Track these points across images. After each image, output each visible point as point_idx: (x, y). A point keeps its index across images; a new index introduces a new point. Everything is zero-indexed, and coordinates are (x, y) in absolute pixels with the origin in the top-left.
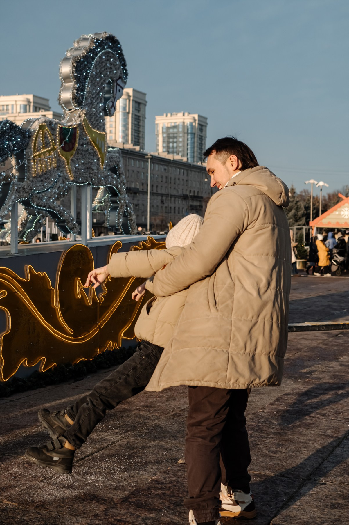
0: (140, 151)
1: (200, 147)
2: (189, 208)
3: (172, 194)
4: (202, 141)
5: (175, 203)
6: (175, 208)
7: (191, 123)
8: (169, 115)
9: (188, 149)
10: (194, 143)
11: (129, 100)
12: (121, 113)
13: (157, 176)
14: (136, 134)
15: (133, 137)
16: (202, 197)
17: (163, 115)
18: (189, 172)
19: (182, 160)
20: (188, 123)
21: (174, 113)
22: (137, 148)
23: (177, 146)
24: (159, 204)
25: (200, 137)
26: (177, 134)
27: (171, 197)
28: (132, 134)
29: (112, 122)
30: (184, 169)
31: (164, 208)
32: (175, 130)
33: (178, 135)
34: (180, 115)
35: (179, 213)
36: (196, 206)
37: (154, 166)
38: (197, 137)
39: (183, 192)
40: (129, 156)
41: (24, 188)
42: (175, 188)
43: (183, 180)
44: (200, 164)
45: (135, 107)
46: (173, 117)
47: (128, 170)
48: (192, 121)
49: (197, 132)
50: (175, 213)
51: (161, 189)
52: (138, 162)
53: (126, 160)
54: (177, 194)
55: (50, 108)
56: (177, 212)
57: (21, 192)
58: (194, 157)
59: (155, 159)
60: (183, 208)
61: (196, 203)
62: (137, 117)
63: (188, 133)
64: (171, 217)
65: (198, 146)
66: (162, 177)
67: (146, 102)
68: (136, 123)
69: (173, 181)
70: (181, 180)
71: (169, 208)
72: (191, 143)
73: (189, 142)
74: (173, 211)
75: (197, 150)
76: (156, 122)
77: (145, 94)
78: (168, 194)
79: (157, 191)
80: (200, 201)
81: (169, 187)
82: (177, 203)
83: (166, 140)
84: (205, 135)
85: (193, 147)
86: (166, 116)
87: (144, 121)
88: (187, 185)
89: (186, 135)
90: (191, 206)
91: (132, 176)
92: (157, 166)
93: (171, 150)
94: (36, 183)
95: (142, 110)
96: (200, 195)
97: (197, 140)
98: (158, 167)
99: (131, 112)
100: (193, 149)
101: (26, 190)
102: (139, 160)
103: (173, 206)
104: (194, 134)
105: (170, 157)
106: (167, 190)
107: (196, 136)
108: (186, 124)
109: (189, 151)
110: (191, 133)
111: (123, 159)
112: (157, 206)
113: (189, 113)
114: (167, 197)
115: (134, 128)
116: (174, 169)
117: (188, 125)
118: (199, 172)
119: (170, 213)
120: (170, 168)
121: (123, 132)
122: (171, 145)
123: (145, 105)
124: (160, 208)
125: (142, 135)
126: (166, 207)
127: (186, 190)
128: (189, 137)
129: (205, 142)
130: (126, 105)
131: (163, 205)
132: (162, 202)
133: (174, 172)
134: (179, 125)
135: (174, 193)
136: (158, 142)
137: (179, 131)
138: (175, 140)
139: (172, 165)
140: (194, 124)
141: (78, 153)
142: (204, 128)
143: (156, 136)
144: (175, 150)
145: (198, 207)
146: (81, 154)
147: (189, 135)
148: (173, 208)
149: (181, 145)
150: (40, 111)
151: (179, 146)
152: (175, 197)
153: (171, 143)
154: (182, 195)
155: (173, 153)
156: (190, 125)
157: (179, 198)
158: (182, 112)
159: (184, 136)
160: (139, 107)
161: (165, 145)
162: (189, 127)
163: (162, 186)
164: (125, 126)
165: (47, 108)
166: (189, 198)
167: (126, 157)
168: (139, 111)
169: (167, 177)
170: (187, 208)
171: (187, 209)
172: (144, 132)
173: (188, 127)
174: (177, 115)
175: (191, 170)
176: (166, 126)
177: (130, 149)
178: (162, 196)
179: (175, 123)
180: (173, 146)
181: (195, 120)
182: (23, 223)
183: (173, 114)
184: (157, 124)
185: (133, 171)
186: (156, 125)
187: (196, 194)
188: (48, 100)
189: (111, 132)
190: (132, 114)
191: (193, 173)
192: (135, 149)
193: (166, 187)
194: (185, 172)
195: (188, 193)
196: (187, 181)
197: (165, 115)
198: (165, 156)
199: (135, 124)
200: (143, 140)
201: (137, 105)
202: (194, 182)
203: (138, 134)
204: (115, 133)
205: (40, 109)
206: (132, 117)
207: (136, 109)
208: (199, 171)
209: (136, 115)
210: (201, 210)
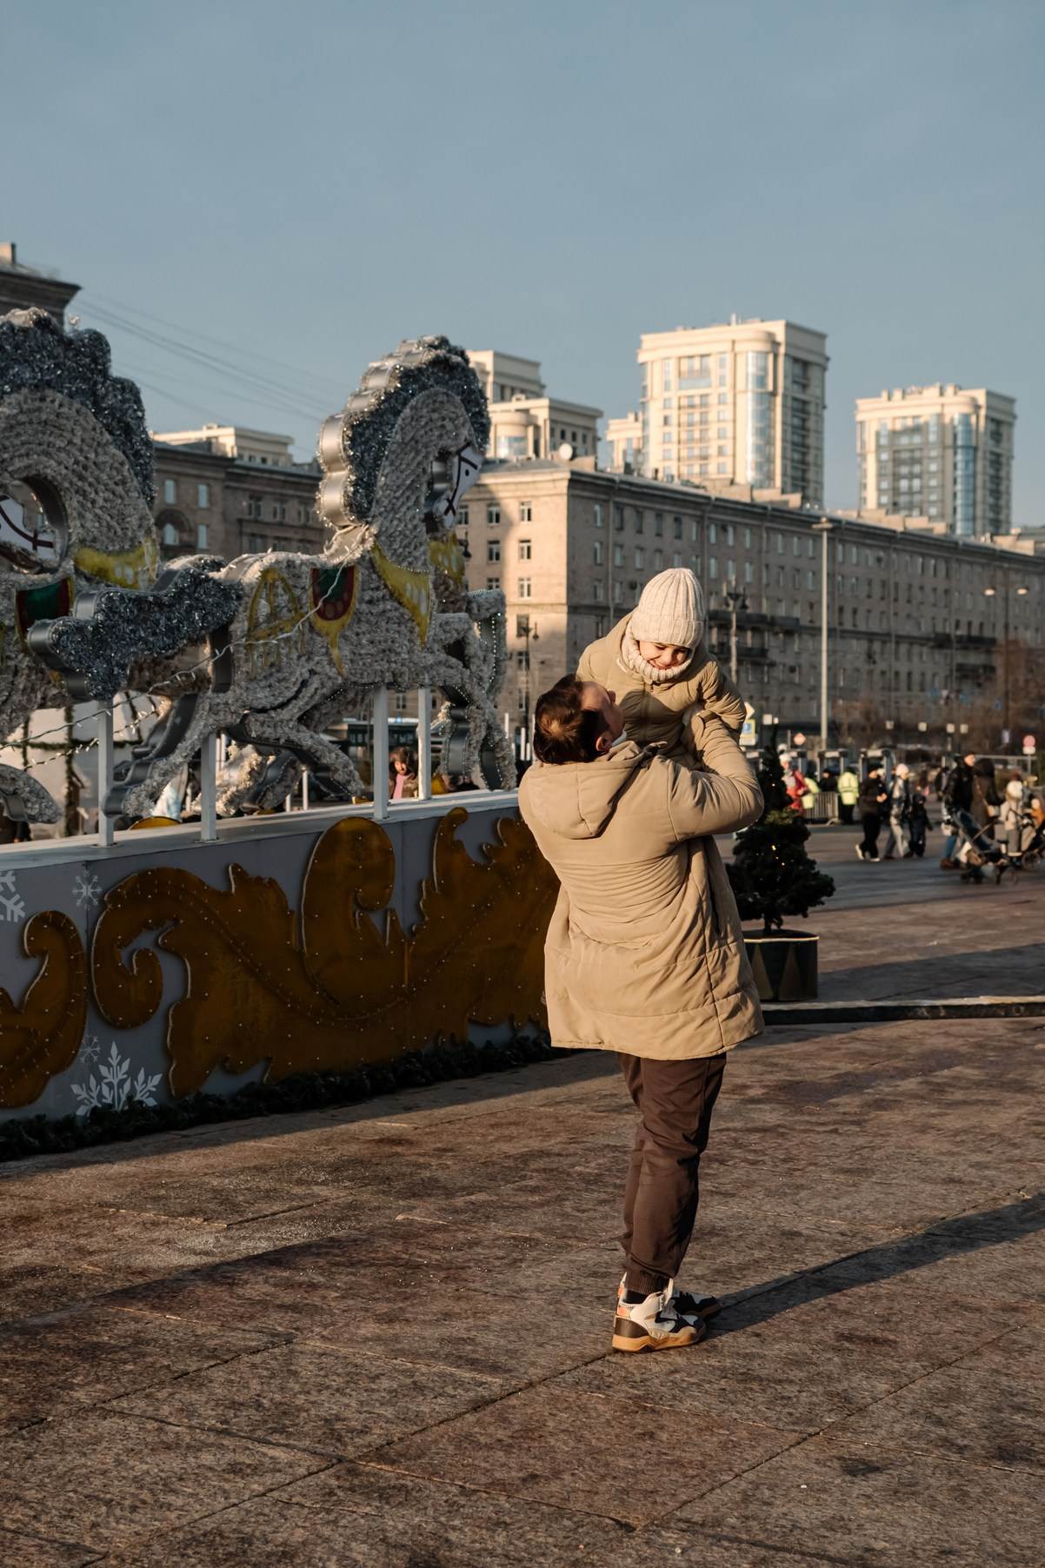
0: (802, 507)
1: (994, 487)
2: (955, 674)
3: (901, 633)
4: (998, 470)
5: (909, 658)
6: (909, 674)
7: (966, 417)
8: (897, 394)
9: (955, 495)
10: (974, 475)
11: (776, 356)
12: (750, 395)
13: (854, 580)
14: (797, 456)
15: (789, 464)
16: (993, 641)
17: (878, 395)
18: (954, 565)
19: (931, 530)
20: (957, 417)
21: (914, 388)
22: (794, 500)
23: (922, 487)
24: (861, 663)
25: (993, 458)
26: (921, 450)
27: (897, 643)
28: (784, 457)
29: (724, 421)
30: (936, 558)
31: (876, 677)
32: (917, 439)
33: (925, 453)
34: (931, 393)
35: (922, 690)
36: (975, 669)
37: (844, 552)
38: (984, 458)
39: (934, 625)
40: (769, 525)
41: (226, 704)
42: (909, 616)
43: (934, 590)
44: (989, 541)
45: (794, 375)
46: (911, 400)
47: (767, 566)
48: (966, 409)
49: (985, 443)
50: (909, 688)
51: (867, 618)
52: (795, 539)
53: (761, 537)
54: (916, 633)
55: (543, 387)
56: (916, 687)
57: (221, 713)
58: (974, 519)
59: (846, 529)
60: (934, 675)
61: (974, 659)
62: (800, 405)
63: (955, 448)
64: (896, 702)
65: (989, 485)
66: (870, 583)
67: (828, 359)
68: (796, 422)
69: (903, 596)
70: (928, 589)
71: (893, 676)
72: (966, 477)
73: (959, 473)
74: (903, 685)
75: (984, 496)
76: (860, 417)
77: (822, 337)
78: (888, 634)
79: (855, 625)
80: (989, 652)
81: (892, 612)
82: (915, 659)
83: (889, 469)
84: (1010, 450)
85: (971, 487)
86: (889, 398)
87: (820, 417)
88: (946, 606)
89: (950, 452)
90: (960, 667)
91: (778, 582)
92: (854, 550)
93: (903, 500)
94: (255, 693)
95: (814, 382)
96: (987, 633)
97: (984, 467)
98: (858, 554)
99: (780, 390)
100: (971, 495)
101: (233, 709)
102: (800, 535)
103: (903, 668)
104: (976, 449)
105: (895, 523)
106: (885, 621)
107: (980, 454)
108: (947, 420)
109: (959, 502)
110: (966, 447)
111: (752, 534)
112: (857, 670)
113: (958, 388)
114: (884, 642)
115: (789, 437)
116: (908, 558)
117: (956, 422)
118: (982, 565)
119: (897, 689)
120: (894, 556)
121: (759, 449)
122: (904, 484)
123: (824, 369)
124: (864, 676)
125: (816, 456)
126: (883, 673)
127: (945, 620)
128: (960, 457)
129: (1008, 473)
130: (765, 369)
131: (872, 666)
132: (870, 656)
133: (909, 567)
134: (927, 424)
135: (908, 629)
136: (865, 477)
137: (927, 443)
138: (917, 469)
139: (898, 546)
140: (973, 419)
141: (359, 621)
142: (1004, 430)
143: (859, 459)
144: (917, 498)
145: (981, 671)
146: (368, 622)
147: (959, 451)
148: (903, 676)
149: (933, 483)
150: (514, 399)
151: (929, 487)
152: (911, 640)
153: (904, 477)
154: (932, 636)
155: (910, 507)
156: (960, 422)
157: (922, 645)
158: (938, 385)
159: (943, 457)
160: (805, 375)
161: (885, 485)
162: (960, 428)
163: (869, 611)
164: (764, 433)
165: (535, 388)
166: (955, 645)
167: (760, 527)
168: (804, 387)
169: (884, 584)
170: (947, 673)
171: (946, 677)
172: (820, 449)
173: (954, 427)
174: (920, 393)
175: (957, 560)
176: (890, 427)
177: (771, 502)
178: (871, 641)
179: (914, 417)
180: (910, 488)
181: (977, 407)
182: (253, 769)
183: (909, 390)
184: (862, 423)
185: (782, 568)
186: (859, 427)
187: (975, 632)
188: (536, 365)
189: (721, 452)
190: (785, 396)
191: (967, 568)
192: (786, 502)
193: (882, 613)
194: (942, 566)
195: (949, 629)
196: (946, 592)
197: (885, 395)
198: (880, 520)
199: (793, 427)
200: (817, 473)
201: (798, 369)
202: (969, 596)
203: (804, 454)
204: (734, 456)
205: (513, 391)
206: (784, 406)
207: (794, 382)
208: (983, 561)
209: (795, 399)
210: (989, 679)
